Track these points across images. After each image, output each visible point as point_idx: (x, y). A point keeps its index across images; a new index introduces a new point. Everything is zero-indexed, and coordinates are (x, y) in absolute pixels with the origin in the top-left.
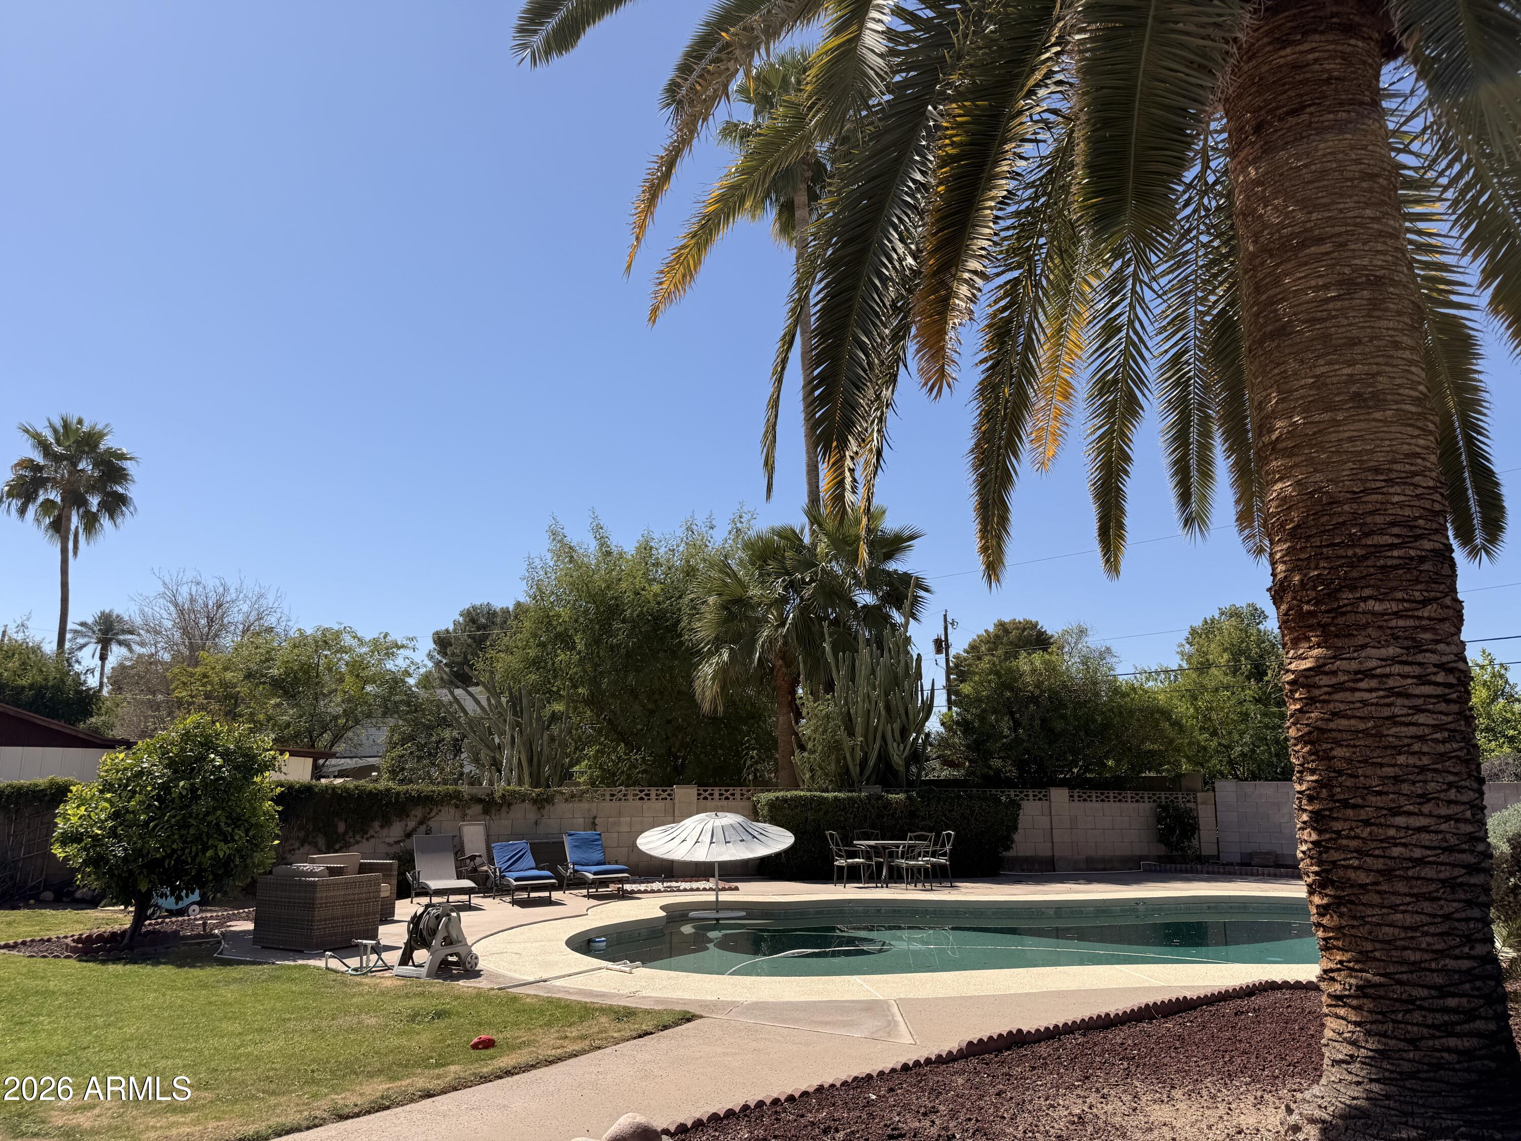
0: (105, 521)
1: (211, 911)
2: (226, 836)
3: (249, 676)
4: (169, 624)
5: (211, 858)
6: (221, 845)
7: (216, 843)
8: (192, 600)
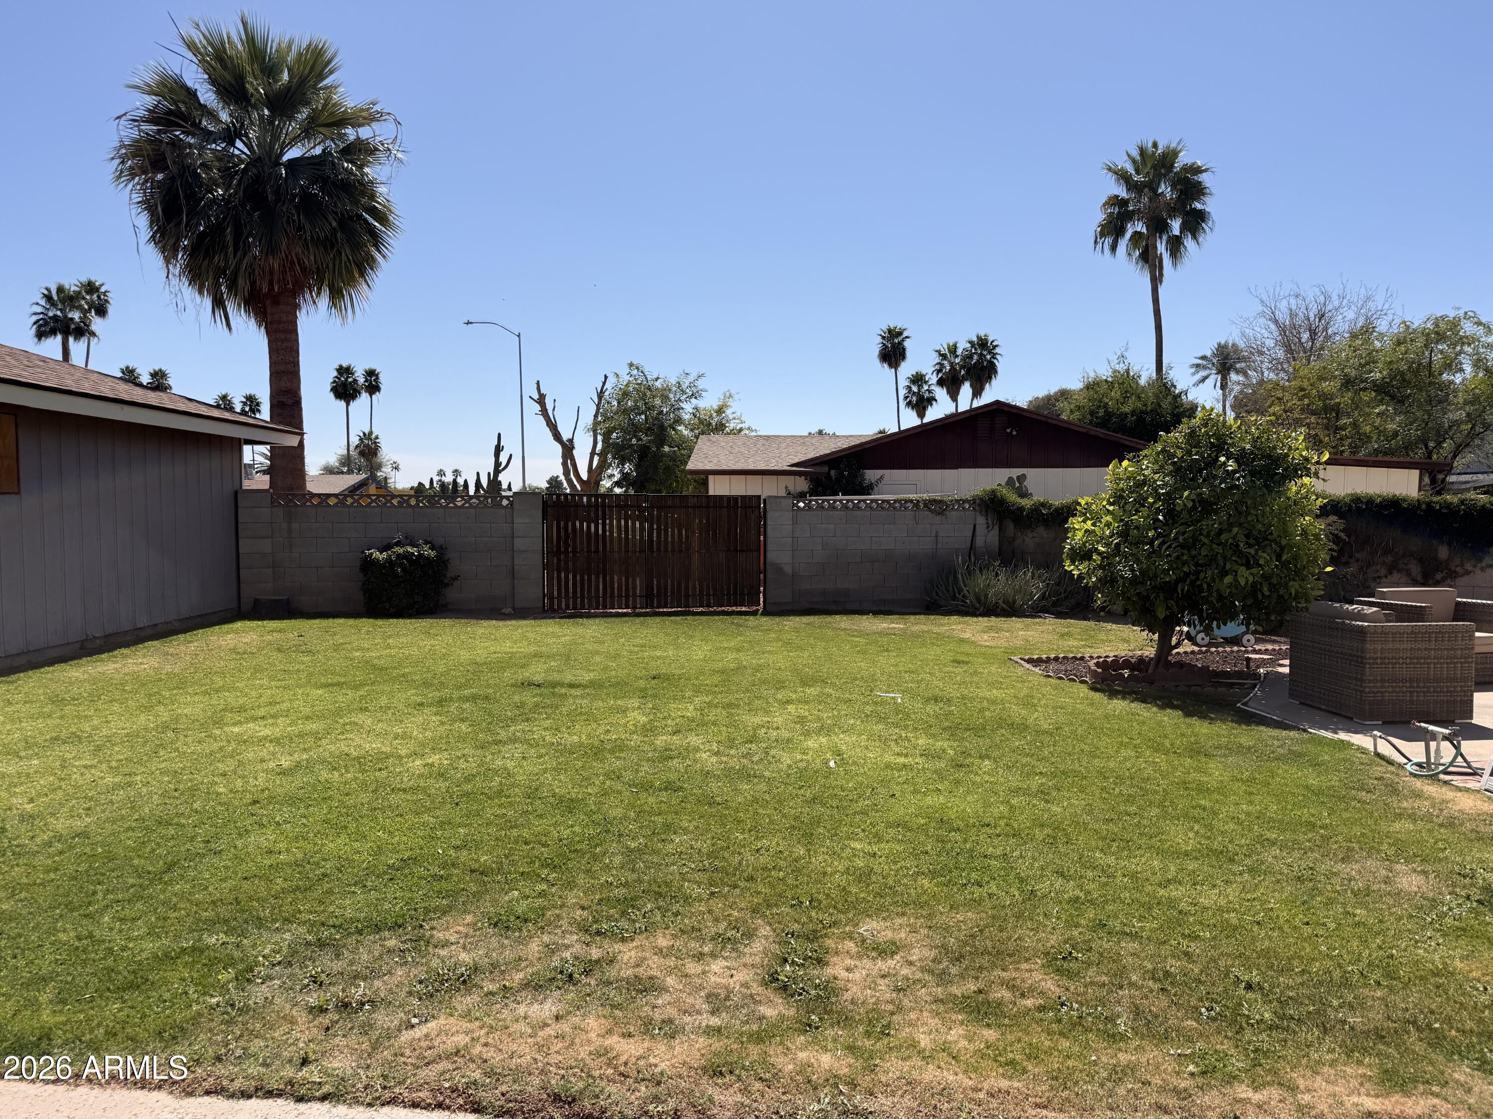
0: (1189, 242)
1: (1274, 642)
2: (1248, 561)
3: (1348, 383)
4: (1270, 343)
5: (1230, 586)
6: (1242, 570)
7: (1236, 567)
8: (1293, 315)
